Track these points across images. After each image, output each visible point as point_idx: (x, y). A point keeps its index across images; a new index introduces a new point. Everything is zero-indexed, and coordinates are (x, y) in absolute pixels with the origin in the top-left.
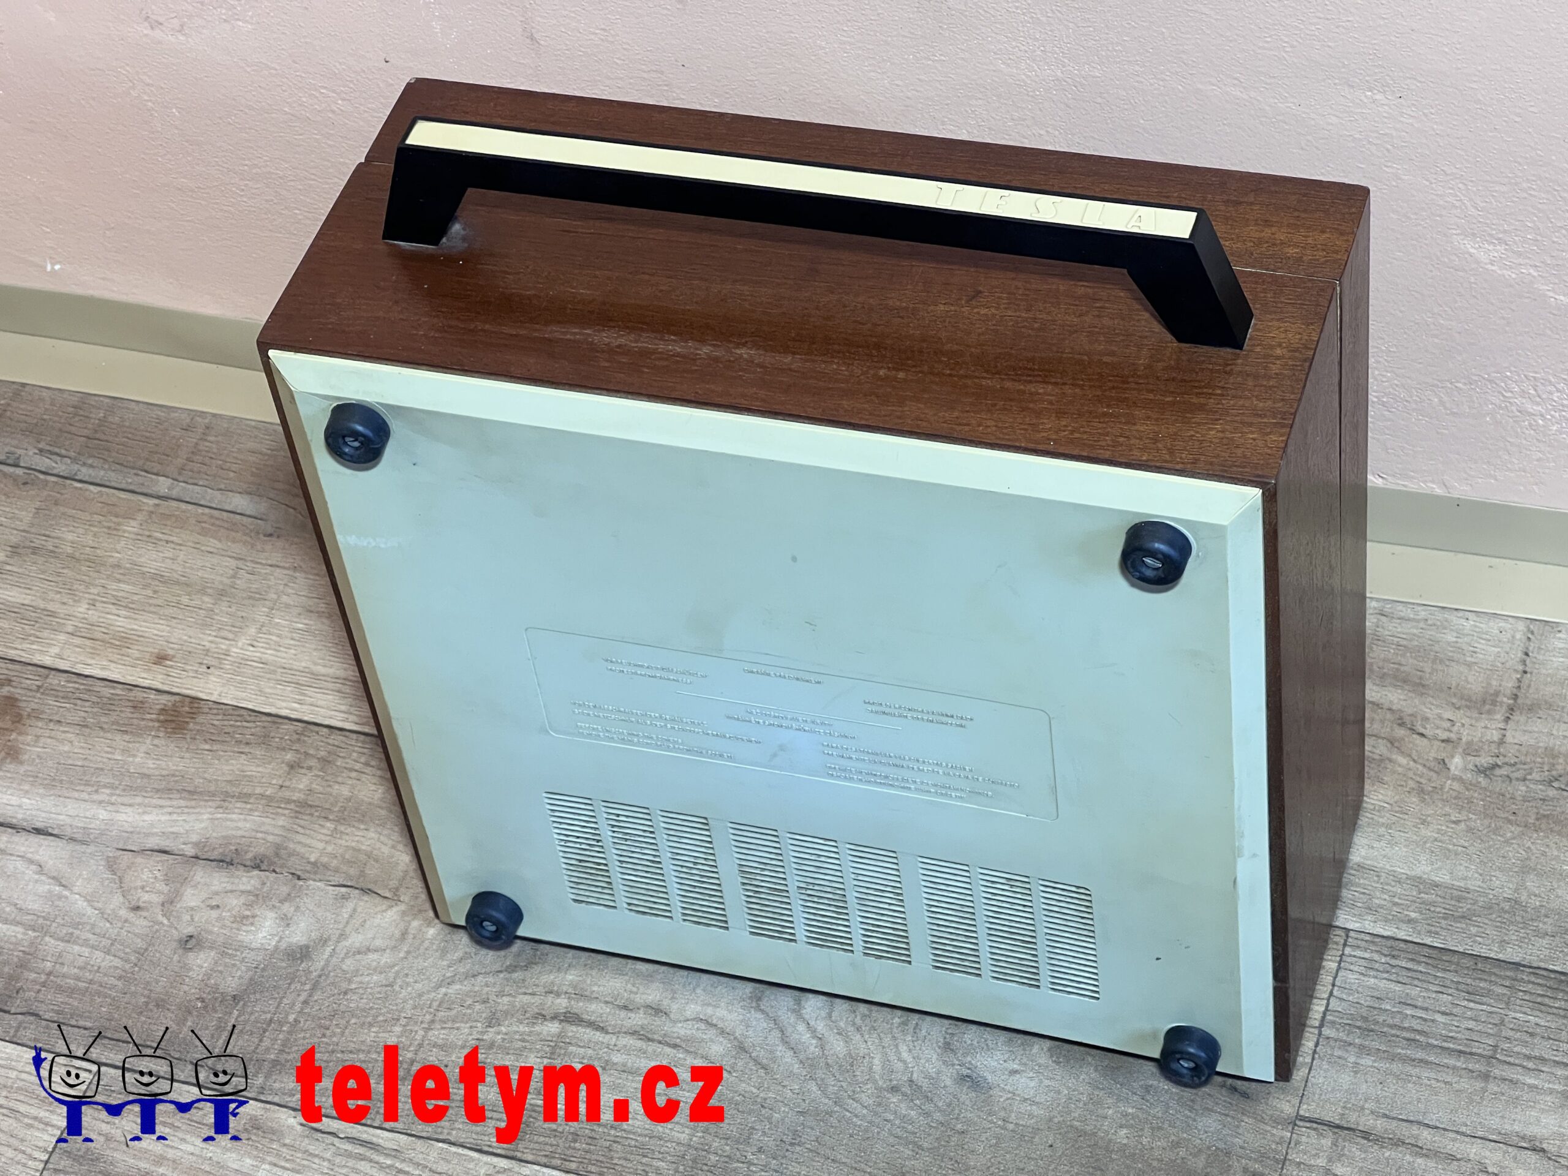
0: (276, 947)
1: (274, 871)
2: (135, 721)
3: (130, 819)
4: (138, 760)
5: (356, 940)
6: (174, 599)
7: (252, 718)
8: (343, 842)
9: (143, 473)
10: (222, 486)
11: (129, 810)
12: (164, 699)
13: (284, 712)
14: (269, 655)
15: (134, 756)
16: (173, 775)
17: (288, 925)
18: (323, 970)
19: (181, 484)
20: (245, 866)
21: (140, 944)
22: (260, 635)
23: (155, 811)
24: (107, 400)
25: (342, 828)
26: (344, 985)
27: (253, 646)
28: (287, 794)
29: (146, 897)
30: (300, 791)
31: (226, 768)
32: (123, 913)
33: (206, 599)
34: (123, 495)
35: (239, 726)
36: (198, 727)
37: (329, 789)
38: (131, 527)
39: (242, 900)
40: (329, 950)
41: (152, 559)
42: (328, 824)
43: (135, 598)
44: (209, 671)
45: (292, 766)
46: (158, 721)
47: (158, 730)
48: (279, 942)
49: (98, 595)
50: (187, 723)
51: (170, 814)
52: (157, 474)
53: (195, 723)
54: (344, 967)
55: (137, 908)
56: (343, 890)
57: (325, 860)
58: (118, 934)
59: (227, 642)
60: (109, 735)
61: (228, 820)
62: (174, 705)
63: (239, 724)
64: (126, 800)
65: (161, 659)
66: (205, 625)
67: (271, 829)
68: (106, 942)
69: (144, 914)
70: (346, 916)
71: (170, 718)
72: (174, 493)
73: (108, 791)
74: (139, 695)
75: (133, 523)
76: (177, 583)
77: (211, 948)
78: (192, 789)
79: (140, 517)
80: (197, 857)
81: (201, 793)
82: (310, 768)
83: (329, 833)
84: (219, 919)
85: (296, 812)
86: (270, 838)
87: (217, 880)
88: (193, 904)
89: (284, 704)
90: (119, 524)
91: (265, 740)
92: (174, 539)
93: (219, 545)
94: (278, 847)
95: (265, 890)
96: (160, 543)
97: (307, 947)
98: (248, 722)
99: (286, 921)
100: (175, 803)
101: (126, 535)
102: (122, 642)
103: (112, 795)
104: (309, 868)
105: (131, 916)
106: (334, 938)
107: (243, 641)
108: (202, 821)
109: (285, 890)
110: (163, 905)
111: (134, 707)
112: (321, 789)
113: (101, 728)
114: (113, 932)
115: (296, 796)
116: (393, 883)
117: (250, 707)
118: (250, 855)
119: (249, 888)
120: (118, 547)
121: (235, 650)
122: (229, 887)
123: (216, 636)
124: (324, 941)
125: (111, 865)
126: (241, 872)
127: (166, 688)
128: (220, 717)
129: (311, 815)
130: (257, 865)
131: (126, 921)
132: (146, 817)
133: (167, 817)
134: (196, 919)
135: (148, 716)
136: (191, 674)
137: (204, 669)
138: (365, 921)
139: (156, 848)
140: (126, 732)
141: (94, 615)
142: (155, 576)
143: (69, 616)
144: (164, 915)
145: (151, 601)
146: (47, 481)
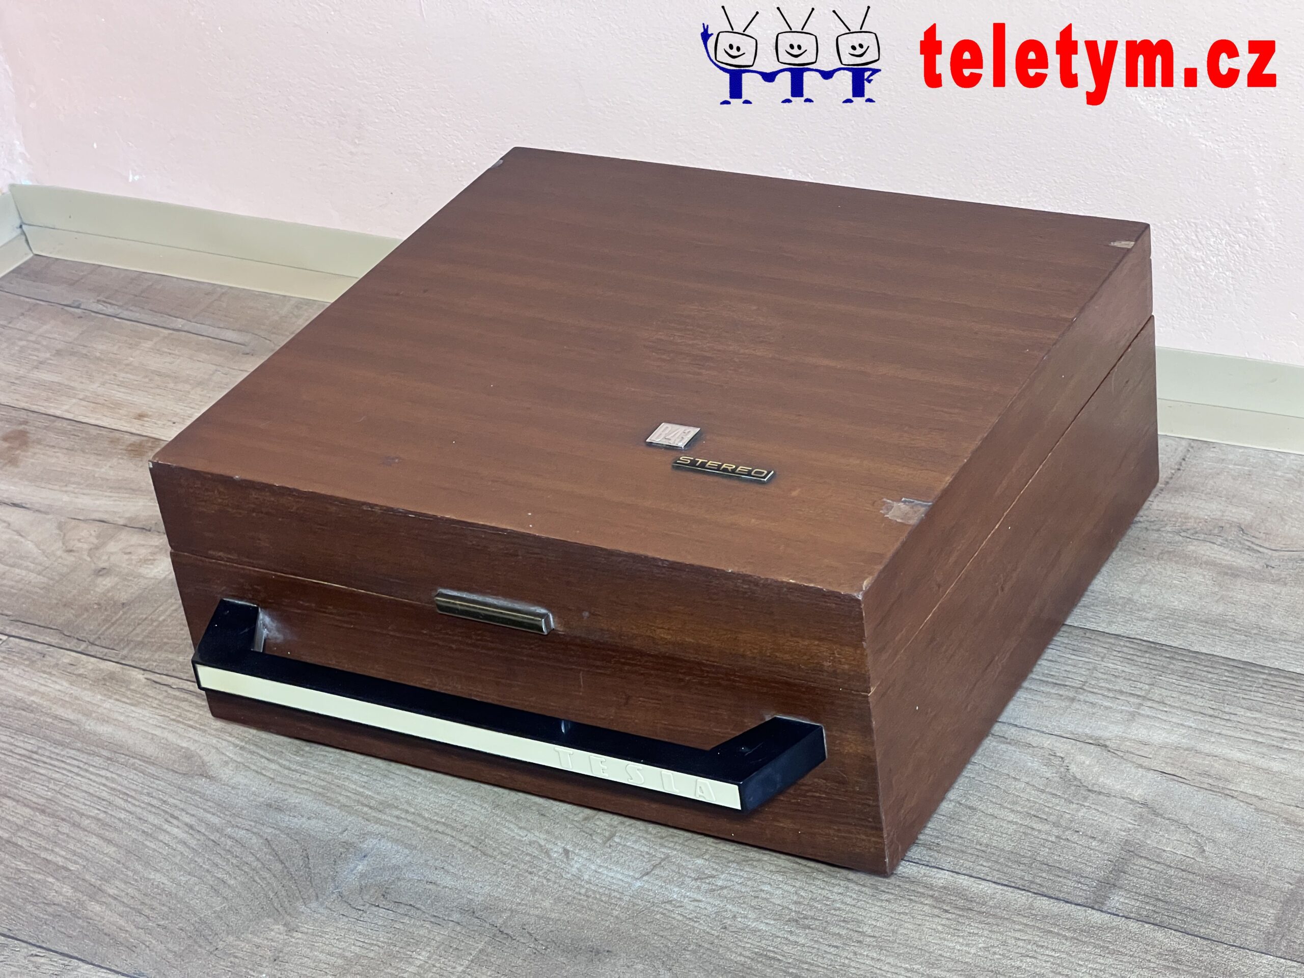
2: (109, 450)
3: (84, 502)
4: (103, 470)
6: (164, 385)
9: (167, 317)
10: (221, 326)
11: (85, 497)
12: (135, 440)
15: (101, 468)
16: (126, 480)
19: (192, 323)
21: (65, 570)
23: (105, 499)
29: (79, 545)
32: (59, 552)
33: (187, 386)
34: (147, 327)
38: (148, 344)
39: (149, 550)
43: (135, 383)
44: (174, 426)
46: (126, 449)
47: (124, 455)
49: (109, 379)
50: (147, 452)
51: (116, 501)
55: (70, 551)
58: (51, 564)
59: (193, 410)
60: (87, 456)
62: (141, 442)
64: (85, 491)
65: (140, 416)
66: (180, 400)
68: (40, 568)
69: (75, 554)
71: (135, 448)
72: (186, 328)
73: (74, 486)
74: (117, 435)
75: (150, 342)
76: (168, 376)
77: (116, 576)
78: (136, 488)
80: (125, 526)
81: (142, 491)
84: (129, 560)
88: (112, 550)
90: (139, 343)
92: (176, 352)
93: (207, 358)
96: (165, 354)
100: (121, 495)
102: (115, 406)
103: (76, 488)
105: (64, 555)
108: (137, 506)
110: (91, 549)
111: (110, 441)
113: (83, 451)
114: (48, 563)
119: (157, 544)
120: (134, 354)
122: (143, 542)
123: (186, 406)
125: (61, 526)
131: (60, 557)
132: (98, 502)
133: (113, 503)
134: (112, 559)
135: (120, 447)
136: (160, 427)
137: (171, 423)
139: (98, 518)
140: (100, 455)
141: (101, 390)
142: (153, 372)
143: (83, 390)
144: (89, 555)
145: (147, 385)
146: (97, 317)
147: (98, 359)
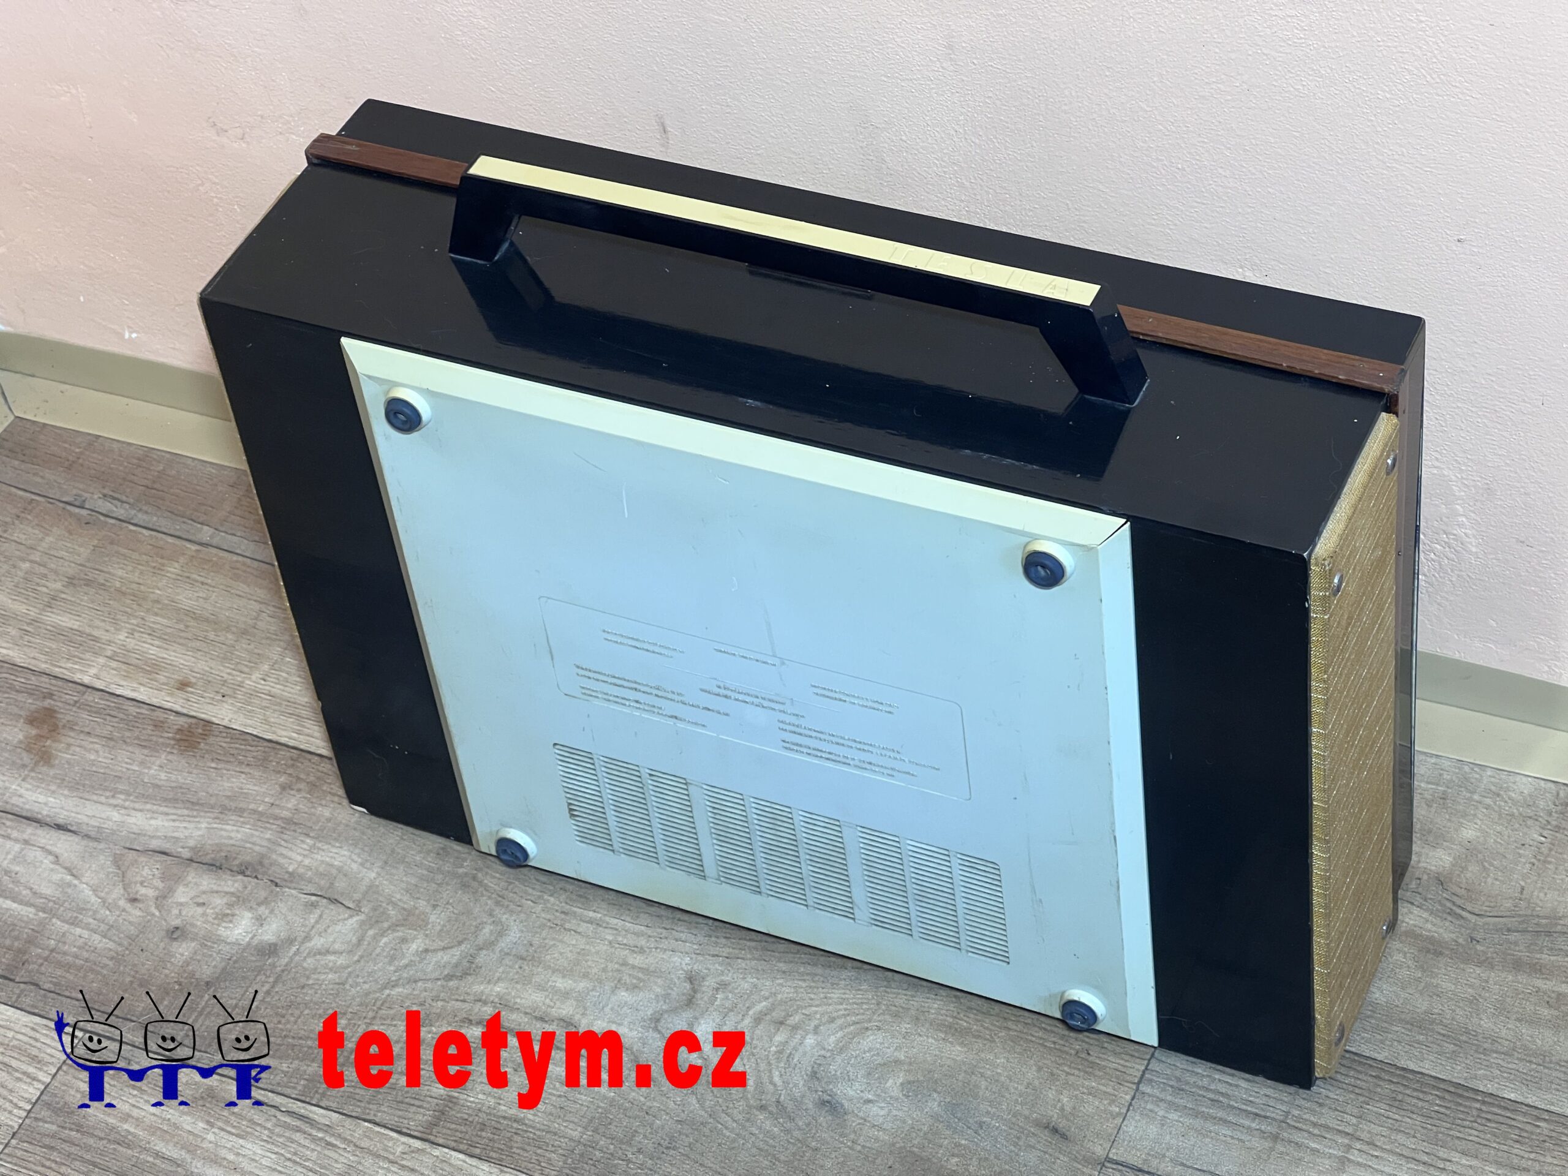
0: (249, 944)
1: (256, 877)
2: (154, 738)
3: (139, 823)
4: (152, 772)
5: (317, 942)
6: (202, 634)
7: (255, 743)
8: (319, 857)
9: (190, 522)
11: (139, 814)
12: (182, 721)
13: (283, 740)
14: (277, 689)
15: (149, 768)
16: (181, 788)
17: (262, 925)
18: (286, 965)
19: (223, 534)
20: (232, 871)
21: (133, 930)
22: (273, 671)
23: (161, 817)
24: (168, 456)
25: (320, 845)
26: (303, 980)
27: (265, 680)
28: (277, 811)
29: (143, 891)
30: (288, 809)
31: (227, 785)
32: (122, 903)
33: (230, 636)
34: (170, 540)
35: (242, 750)
36: (207, 747)
37: (313, 810)
38: (173, 569)
39: (225, 900)
40: (294, 949)
41: (187, 598)
42: (308, 841)
43: (169, 630)
44: (224, 699)
45: (284, 788)
46: (173, 739)
47: (173, 748)
48: (252, 938)
49: (137, 626)
50: (199, 743)
51: (174, 821)
52: (202, 524)
53: (206, 744)
54: (305, 965)
55: (134, 900)
56: (314, 898)
57: (301, 870)
58: (116, 921)
59: (244, 675)
60: (130, 749)
61: (222, 829)
62: (190, 727)
63: (243, 747)
64: (137, 806)
65: (183, 685)
66: (225, 658)
67: (258, 841)
68: (103, 927)
69: (141, 905)
70: (312, 921)
71: (184, 738)
72: (215, 542)
73: (123, 797)
74: (159, 714)
75: (176, 565)
76: (207, 620)
77: (193, 940)
78: (195, 800)
79: (182, 560)
80: (191, 860)
81: (202, 805)
82: (299, 790)
83: (308, 848)
84: (204, 914)
85: (282, 828)
86: (257, 848)
87: (207, 881)
88: (182, 900)
89: (284, 733)
90: (163, 565)
91: (263, 763)
92: (209, 581)
93: (247, 590)
94: (263, 856)
95: (246, 892)
96: (196, 584)
97: (275, 945)
98: (252, 746)
99: (260, 921)
100: (179, 812)
101: (168, 575)
102: (150, 669)
103: (125, 800)
104: (286, 876)
105: (128, 907)
106: (299, 939)
107: (256, 676)
108: (199, 829)
109: (263, 894)
110: (157, 899)
111: (155, 726)
112: (307, 810)
113: (124, 741)
114: (111, 919)
115: (285, 814)
116: (357, 896)
117: (255, 733)
118: (237, 862)
119: (232, 890)
120: (160, 585)
121: (248, 682)
122: (215, 888)
123: (234, 670)
124: (290, 941)
125: (117, 861)
126: (227, 876)
127: (185, 711)
128: (228, 740)
129: (295, 831)
130: (242, 871)
131: (124, 910)
132: (153, 822)
133: (172, 824)
134: (184, 913)
135: (166, 735)
136: (208, 700)
137: (219, 697)
138: (329, 927)
139: (158, 849)
140: (145, 747)
141: (131, 643)
142: (188, 613)
143: (110, 642)
144: (157, 908)
145: (182, 634)
146: (106, 523)
147: (118, 590)
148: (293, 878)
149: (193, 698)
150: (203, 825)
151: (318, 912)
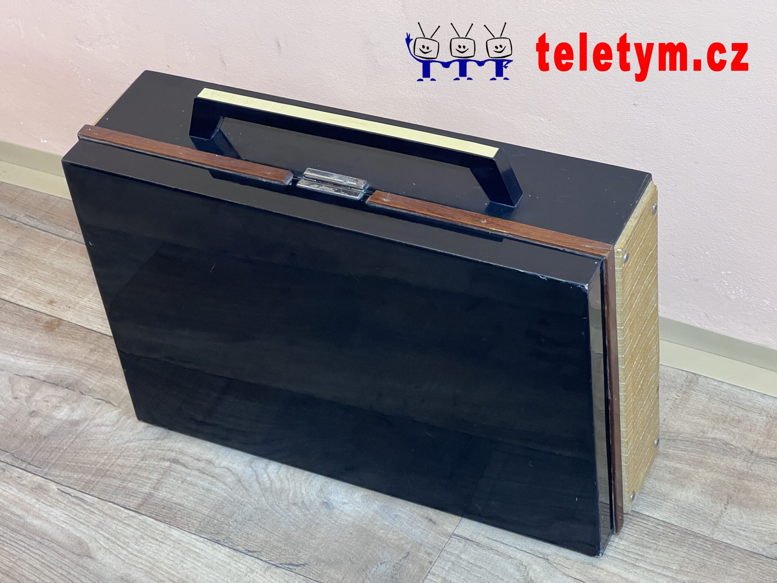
148: (90, 391)
149: (56, 308)
150: (52, 366)
151: (100, 407)
